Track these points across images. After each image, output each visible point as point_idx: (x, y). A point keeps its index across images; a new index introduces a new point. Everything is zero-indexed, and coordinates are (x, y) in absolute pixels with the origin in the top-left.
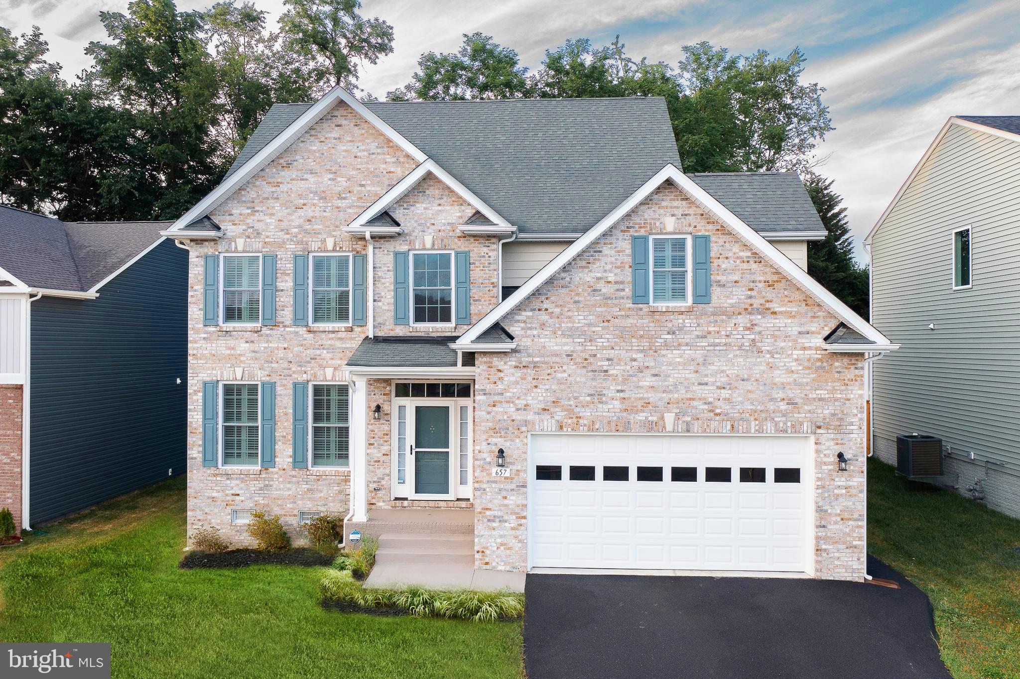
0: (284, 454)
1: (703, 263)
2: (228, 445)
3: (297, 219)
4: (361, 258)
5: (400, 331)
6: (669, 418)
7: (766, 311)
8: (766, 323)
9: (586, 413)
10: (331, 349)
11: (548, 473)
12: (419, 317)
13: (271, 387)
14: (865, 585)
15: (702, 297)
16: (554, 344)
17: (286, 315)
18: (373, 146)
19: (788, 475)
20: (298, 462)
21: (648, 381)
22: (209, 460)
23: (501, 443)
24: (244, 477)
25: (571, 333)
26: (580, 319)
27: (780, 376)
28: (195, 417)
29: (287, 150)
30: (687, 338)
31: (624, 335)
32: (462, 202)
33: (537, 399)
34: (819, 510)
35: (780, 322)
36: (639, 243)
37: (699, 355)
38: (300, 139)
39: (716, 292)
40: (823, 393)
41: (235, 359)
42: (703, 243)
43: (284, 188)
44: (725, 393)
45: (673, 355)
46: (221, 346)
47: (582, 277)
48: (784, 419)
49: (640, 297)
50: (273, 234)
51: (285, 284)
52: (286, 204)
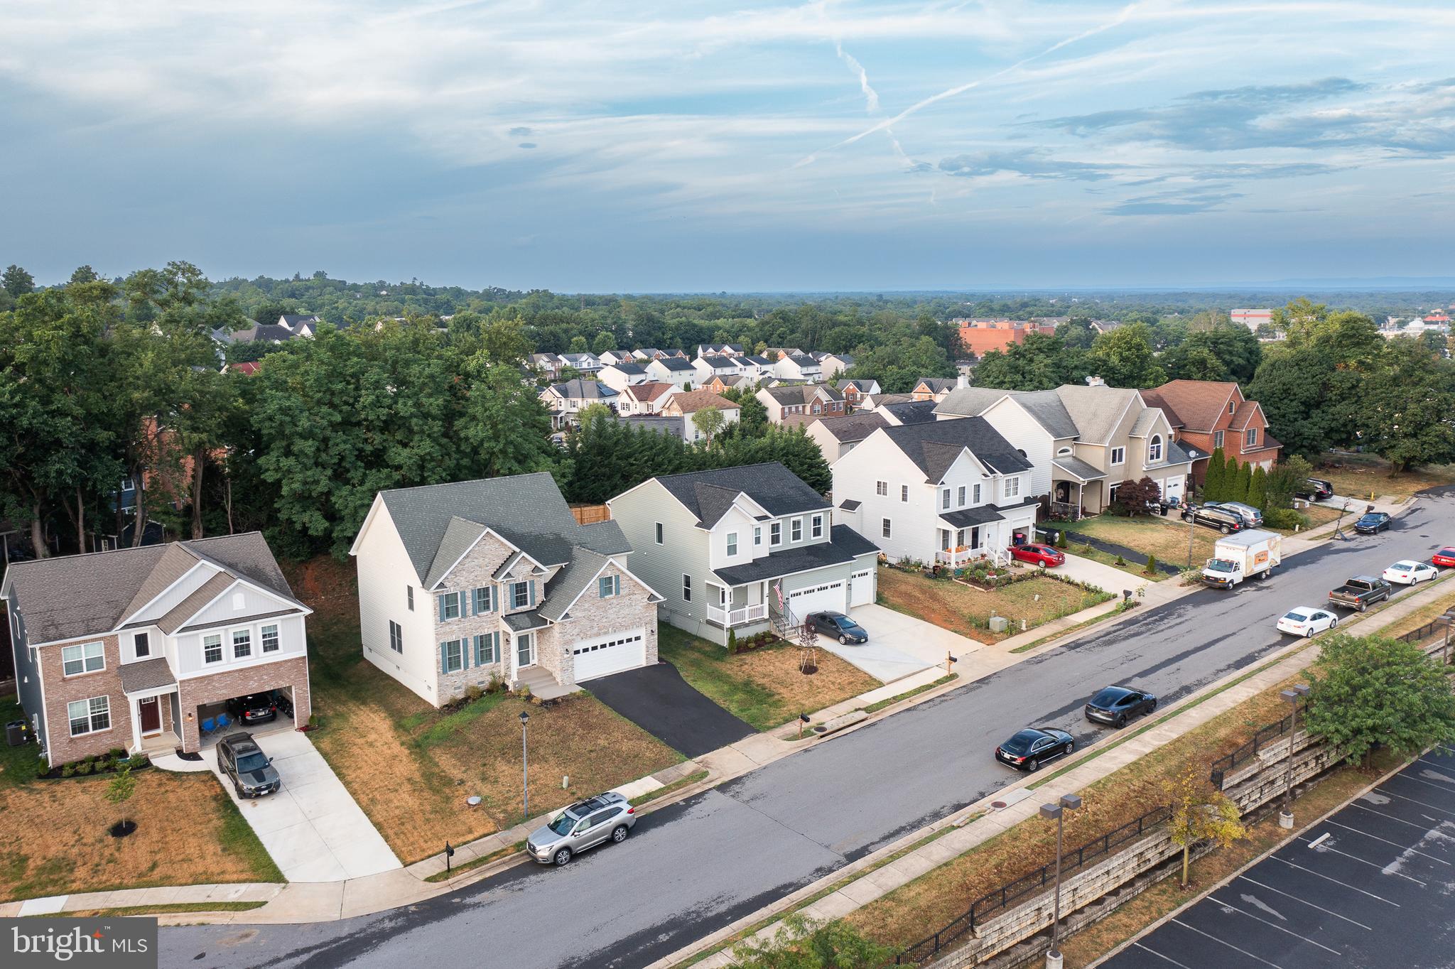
0: (472, 662)
1: (617, 582)
2: (450, 664)
3: (472, 576)
4: (495, 588)
5: (513, 612)
6: (610, 629)
7: (633, 594)
8: (635, 597)
9: (588, 633)
10: (486, 622)
11: (577, 652)
12: (518, 605)
13: (465, 641)
14: (657, 665)
15: (618, 593)
16: (580, 614)
17: (469, 612)
18: (497, 546)
19: (637, 638)
20: (477, 665)
21: (605, 620)
22: (445, 671)
23: (566, 647)
24: (458, 675)
25: (585, 610)
26: (587, 605)
27: (637, 612)
28: (440, 657)
30: (614, 606)
31: (598, 608)
32: (531, 563)
33: (576, 631)
35: (637, 596)
36: (601, 581)
37: (617, 609)
39: (620, 591)
40: (647, 615)
41: (452, 633)
42: (617, 577)
43: (467, 566)
44: (624, 619)
45: (611, 611)
46: (446, 629)
48: (637, 623)
49: (601, 596)
50: (464, 584)
51: (469, 601)
52: (467, 572)
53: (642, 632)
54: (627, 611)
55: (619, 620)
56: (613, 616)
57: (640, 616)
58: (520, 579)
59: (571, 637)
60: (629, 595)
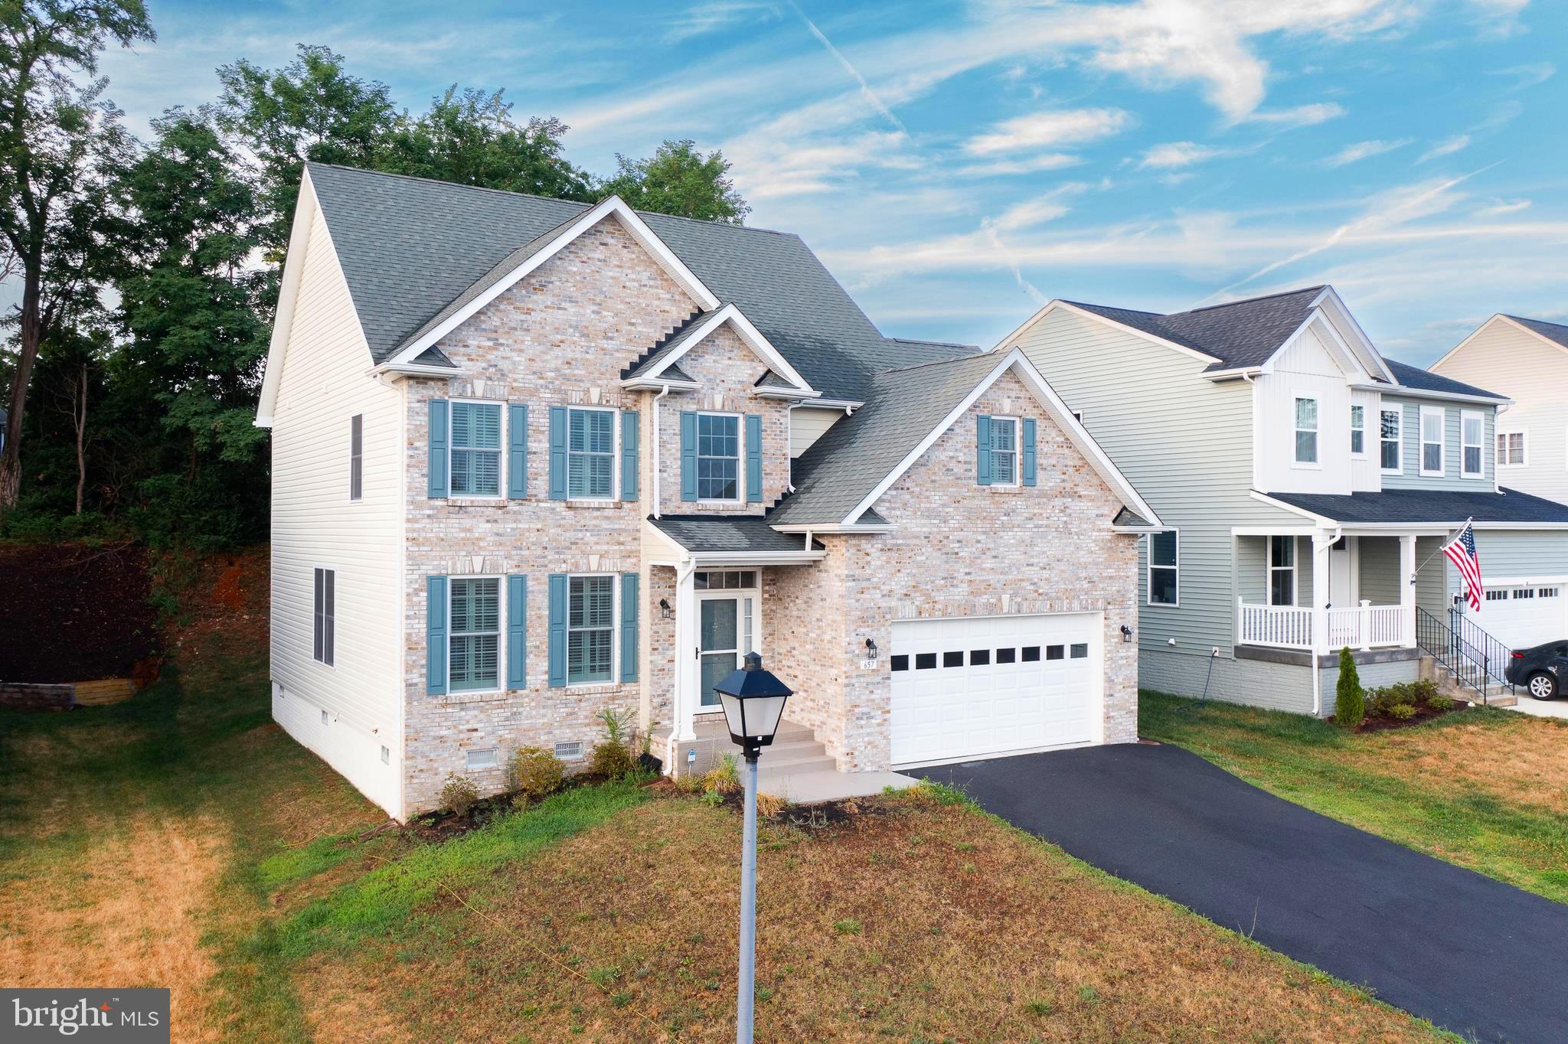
0: (538, 669)
1: (1030, 446)
2: (455, 664)
3: (553, 360)
4: (632, 418)
5: (688, 509)
6: (1006, 599)
7: (1076, 495)
8: (1075, 505)
9: (940, 597)
10: (596, 531)
11: (898, 663)
12: (704, 493)
13: (518, 583)
14: (1136, 747)
15: (1029, 480)
16: (915, 525)
17: (540, 486)
18: (644, 276)
19: (1079, 651)
20: (556, 680)
21: (989, 563)
22: (435, 686)
23: (869, 633)
24: (484, 706)
25: (930, 514)
26: (937, 499)
27: (1084, 557)
28: (415, 628)
30: (1019, 520)
31: (972, 515)
32: (753, 356)
33: (900, 583)
35: (1084, 505)
37: (1027, 536)
38: (557, 256)
39: (1040, 475)
40: (1111, 572)
41: (472, 545)
42: (1030, 425)
43: (536, 316)
44: (1046, 574)
45: (1008, 537)
46: (452, 527)
48: (1086, 597)
49: (983, 478)
50: (522, 377)
51: (539, 444)
52: (539, 339)
53: (1094, 632)
54: (1054, 547)
55: (1033, 573)
56: (1016, 556)
57: (1092, 572)
58: (715, 404)
59: (884, 603)
60: (1062, 494)
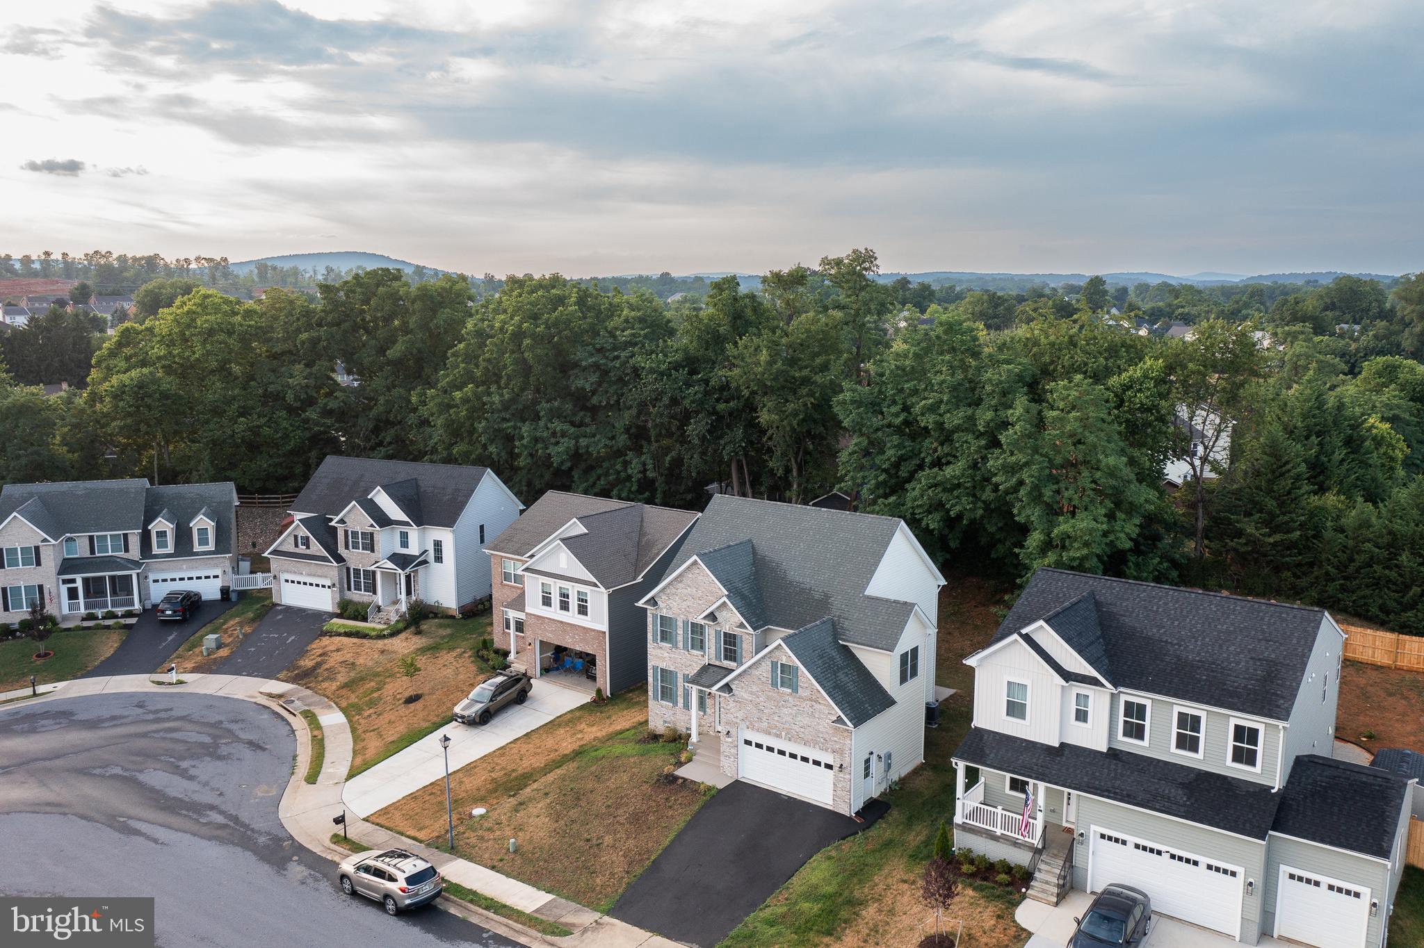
0: (680, 702)
1: (797, 676)
2: (662, 692)
3: (684, 605)
5: (717, 663)
6: (783, 733)
7: (816, 702)
8: (817, 706)
9: (757, 724)
10: (696, 662)
11: (748, 743)
12: (726, 658)
13: (676, 673)
14: (850, 818)
15: (796, 691)
16: (745, 696)
17: (681, 645)
19: (829, 767)
20: (686, 707)
21: (776, 718)
22: (656, 698)
24: (667, 708)
25: (751, 693)
26: (755, 689)
27: (821, 728)
28: (650, 679)
29: (680, 575)
30: (789, 705)
31: (769, 698)
33: (740, 715)
34: (834, 784)
35: (822, 707)
36: (774, 665)
37: (794, 712)
38: (685, 571)
39: (800, 690)
40: (836, 739)
41: (663, 659)
42: (797, 669)
43: (680, 591)
44: (803, 730)
45: (785, 710)
46: (659, 652)
47: (755, 672)
49: (774, 684)
50: (676, 610)
51: (680, 632)
52: (681, 598)
54: (806, 721)
55: (796, 727)
56: (789, 719)
57: (826, 736)
58: (727, 628)
59: (735, 720)
60: (811, 700)
